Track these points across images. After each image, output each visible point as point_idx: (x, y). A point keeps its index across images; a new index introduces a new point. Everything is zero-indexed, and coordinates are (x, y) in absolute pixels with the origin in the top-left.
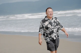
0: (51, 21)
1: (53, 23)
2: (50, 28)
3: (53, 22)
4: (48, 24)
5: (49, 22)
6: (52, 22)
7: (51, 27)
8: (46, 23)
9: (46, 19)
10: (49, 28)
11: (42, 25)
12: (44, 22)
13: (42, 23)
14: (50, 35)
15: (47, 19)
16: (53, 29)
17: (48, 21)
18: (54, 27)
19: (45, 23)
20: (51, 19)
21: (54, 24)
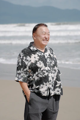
0: (43, 54)
1: (48, 59)
2: (42, 69)
3: (48, 57)
4: (38, 60)
5: (39, 56)
6: (46, 57)
7: (44, 67)
8: (33, 58)
9: (32, 48)
10: (39, 69)
11: (22, 62)
12: (27, 55)
13: (22, 56)
14: (36, 85)
15: (35, 49)
16: (47, 71)
17: (37, 53)
18: (49, 69)
19: (30, 57)
20: (43, 51)
21: (51, 63)
